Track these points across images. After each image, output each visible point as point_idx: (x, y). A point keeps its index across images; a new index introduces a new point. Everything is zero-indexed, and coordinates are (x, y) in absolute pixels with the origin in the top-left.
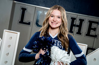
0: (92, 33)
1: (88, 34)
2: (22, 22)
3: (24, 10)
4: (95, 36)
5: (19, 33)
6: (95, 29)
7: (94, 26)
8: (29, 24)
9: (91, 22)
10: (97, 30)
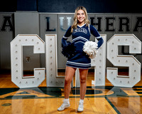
0: (110, 28)
1: (107, 30)
2: (48, 29)
4: (113, 30)
6: (112, 24)
9: (108, 19)
10: (114, 25)
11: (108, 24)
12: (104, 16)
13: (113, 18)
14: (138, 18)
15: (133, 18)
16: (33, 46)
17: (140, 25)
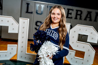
0: (70, 16)
1: (67, 17)
2: (27, 12)
3: (28, 4)
4: (71, 18)
5: (29, 19)
6: (71, 14)
7: (70, 11)
8: (32, 13)
12: (66, 7)
13: (72, 10)
14: (88, 12)
15: (85, 11)
16: (8, 27)
17: (89, 16)
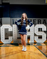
2: (13, 24)
3: (13, 20)
4: (36, 24)
11: (34, 22)
12: (32, 19)
13: (36, 20)
16: (8, 29)
17: (45, 22)
